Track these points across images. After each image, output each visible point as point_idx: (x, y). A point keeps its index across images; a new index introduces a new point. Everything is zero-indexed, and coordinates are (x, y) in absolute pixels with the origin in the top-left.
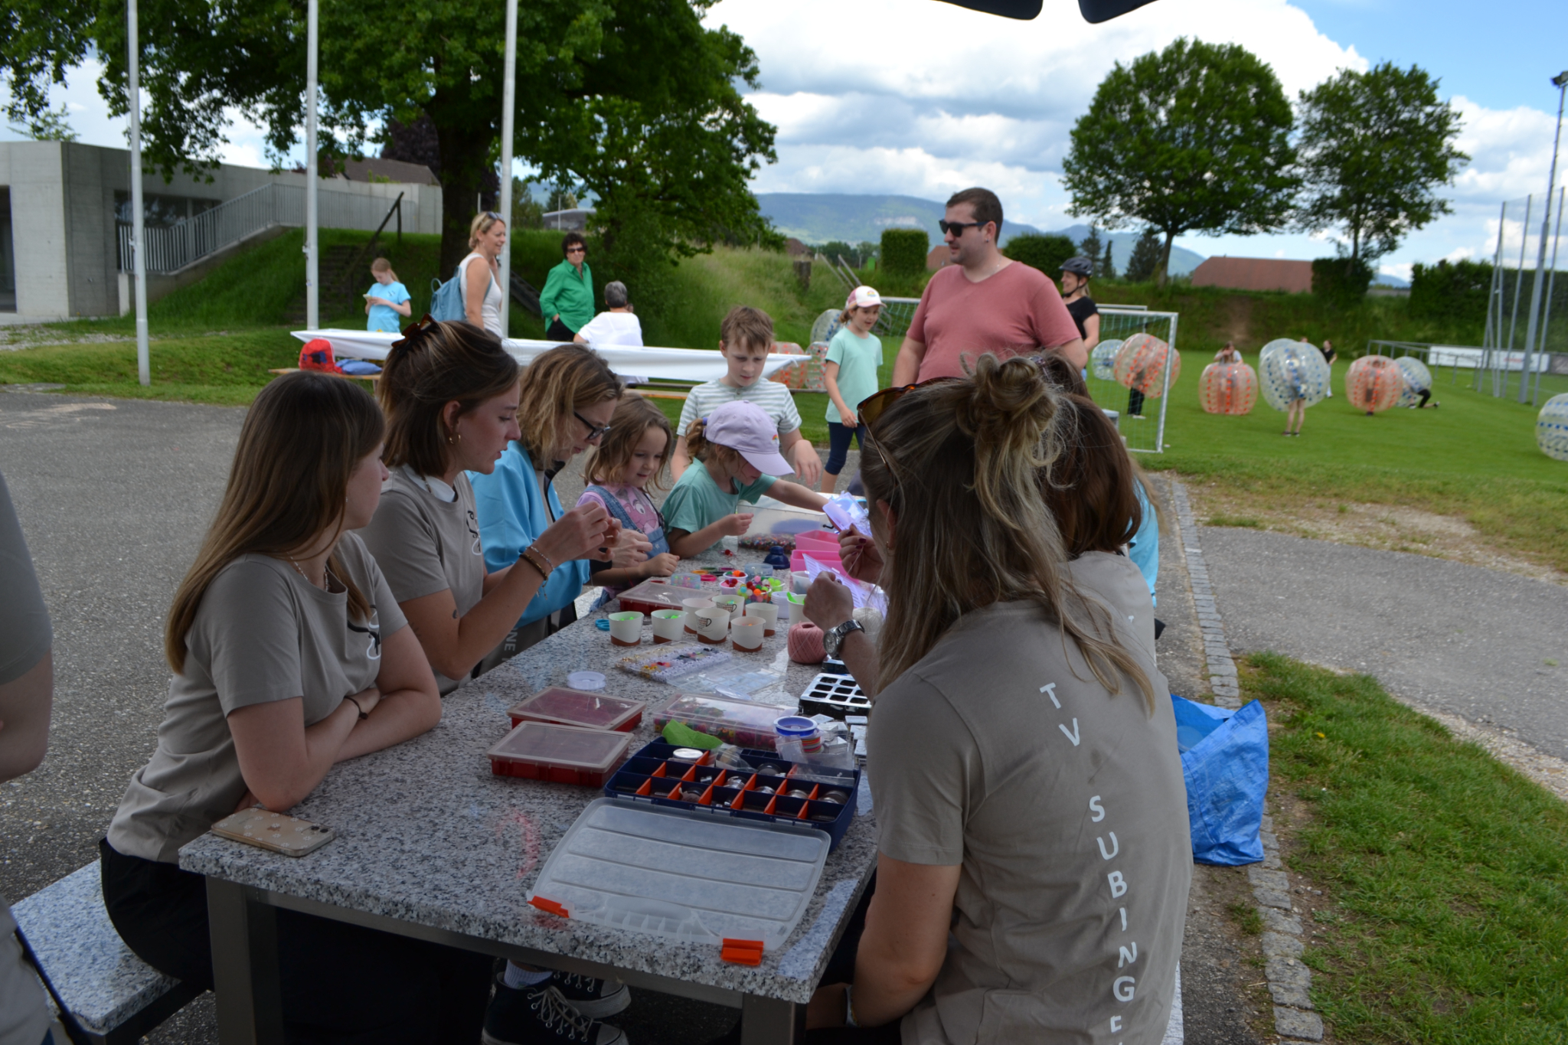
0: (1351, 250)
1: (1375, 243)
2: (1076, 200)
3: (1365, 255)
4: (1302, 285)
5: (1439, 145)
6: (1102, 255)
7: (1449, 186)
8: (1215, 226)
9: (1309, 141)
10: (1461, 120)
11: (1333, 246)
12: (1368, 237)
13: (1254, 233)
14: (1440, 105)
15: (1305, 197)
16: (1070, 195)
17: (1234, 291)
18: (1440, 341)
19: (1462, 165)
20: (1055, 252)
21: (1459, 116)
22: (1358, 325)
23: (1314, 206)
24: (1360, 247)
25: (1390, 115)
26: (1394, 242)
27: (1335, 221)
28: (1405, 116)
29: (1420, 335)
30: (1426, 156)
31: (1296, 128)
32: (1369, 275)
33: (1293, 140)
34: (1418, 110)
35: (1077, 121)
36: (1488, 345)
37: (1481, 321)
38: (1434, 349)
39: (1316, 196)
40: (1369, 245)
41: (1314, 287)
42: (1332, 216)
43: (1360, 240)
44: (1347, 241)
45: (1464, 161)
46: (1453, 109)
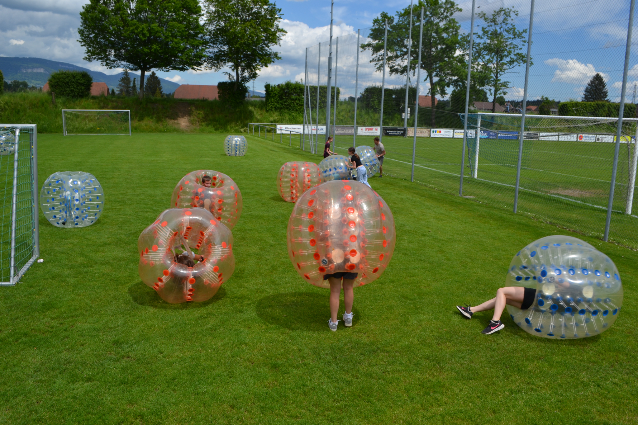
0: (235, 78)
1: (246, 74)
2: (89, 51)
3: (242, 80)
4: (214, 96)
5: (272, 26)
6: (132, 85)
7: (278, 45)
8: (166, 66)
9: (210, 21)
10: (281, 12)
11: (227, 76)
12: (243, 71)
13: (187, 70)
14: (271, 4)
15: (211, 50)
16: (85, 48)
17: (181, 100)
18: (282, 122)
19: (283, 35)
20: (79, 81)
21: (280, 10)
22: (242, 115)
23: (216, 55)
24: (240, 76)
25: (248, 11)
26: (256, 73)
27: (227, 64)
28: (255, 10)
29: (272, 119)
30: (266, 30)
31: (203, 15)
32: (245, 90)
33: (202, 21)
34: (261, 7)
35: (83, 7)
36: (306, 123)
37: (301, 112)
38: (279, 126)
39: (216, 50)
40: (244, 75)
41: (219, 97)
42: (225, 60)
43: (239, 73)
44: (234, 74)
45: (285, 33)
46: (277, 7)
